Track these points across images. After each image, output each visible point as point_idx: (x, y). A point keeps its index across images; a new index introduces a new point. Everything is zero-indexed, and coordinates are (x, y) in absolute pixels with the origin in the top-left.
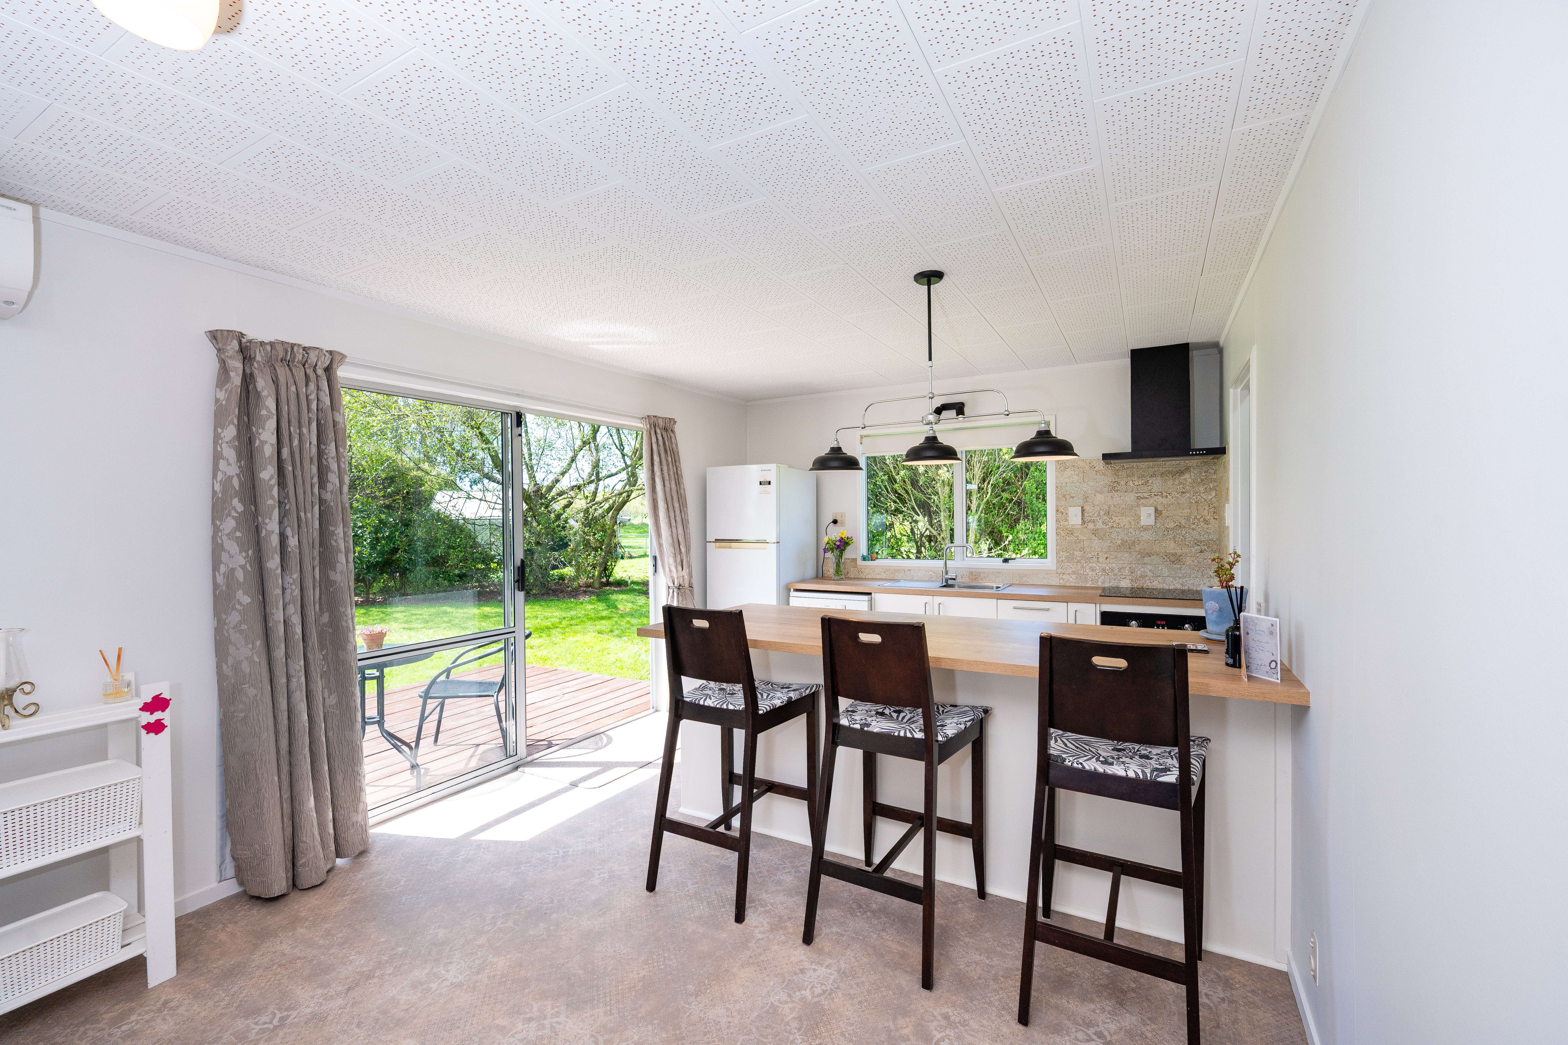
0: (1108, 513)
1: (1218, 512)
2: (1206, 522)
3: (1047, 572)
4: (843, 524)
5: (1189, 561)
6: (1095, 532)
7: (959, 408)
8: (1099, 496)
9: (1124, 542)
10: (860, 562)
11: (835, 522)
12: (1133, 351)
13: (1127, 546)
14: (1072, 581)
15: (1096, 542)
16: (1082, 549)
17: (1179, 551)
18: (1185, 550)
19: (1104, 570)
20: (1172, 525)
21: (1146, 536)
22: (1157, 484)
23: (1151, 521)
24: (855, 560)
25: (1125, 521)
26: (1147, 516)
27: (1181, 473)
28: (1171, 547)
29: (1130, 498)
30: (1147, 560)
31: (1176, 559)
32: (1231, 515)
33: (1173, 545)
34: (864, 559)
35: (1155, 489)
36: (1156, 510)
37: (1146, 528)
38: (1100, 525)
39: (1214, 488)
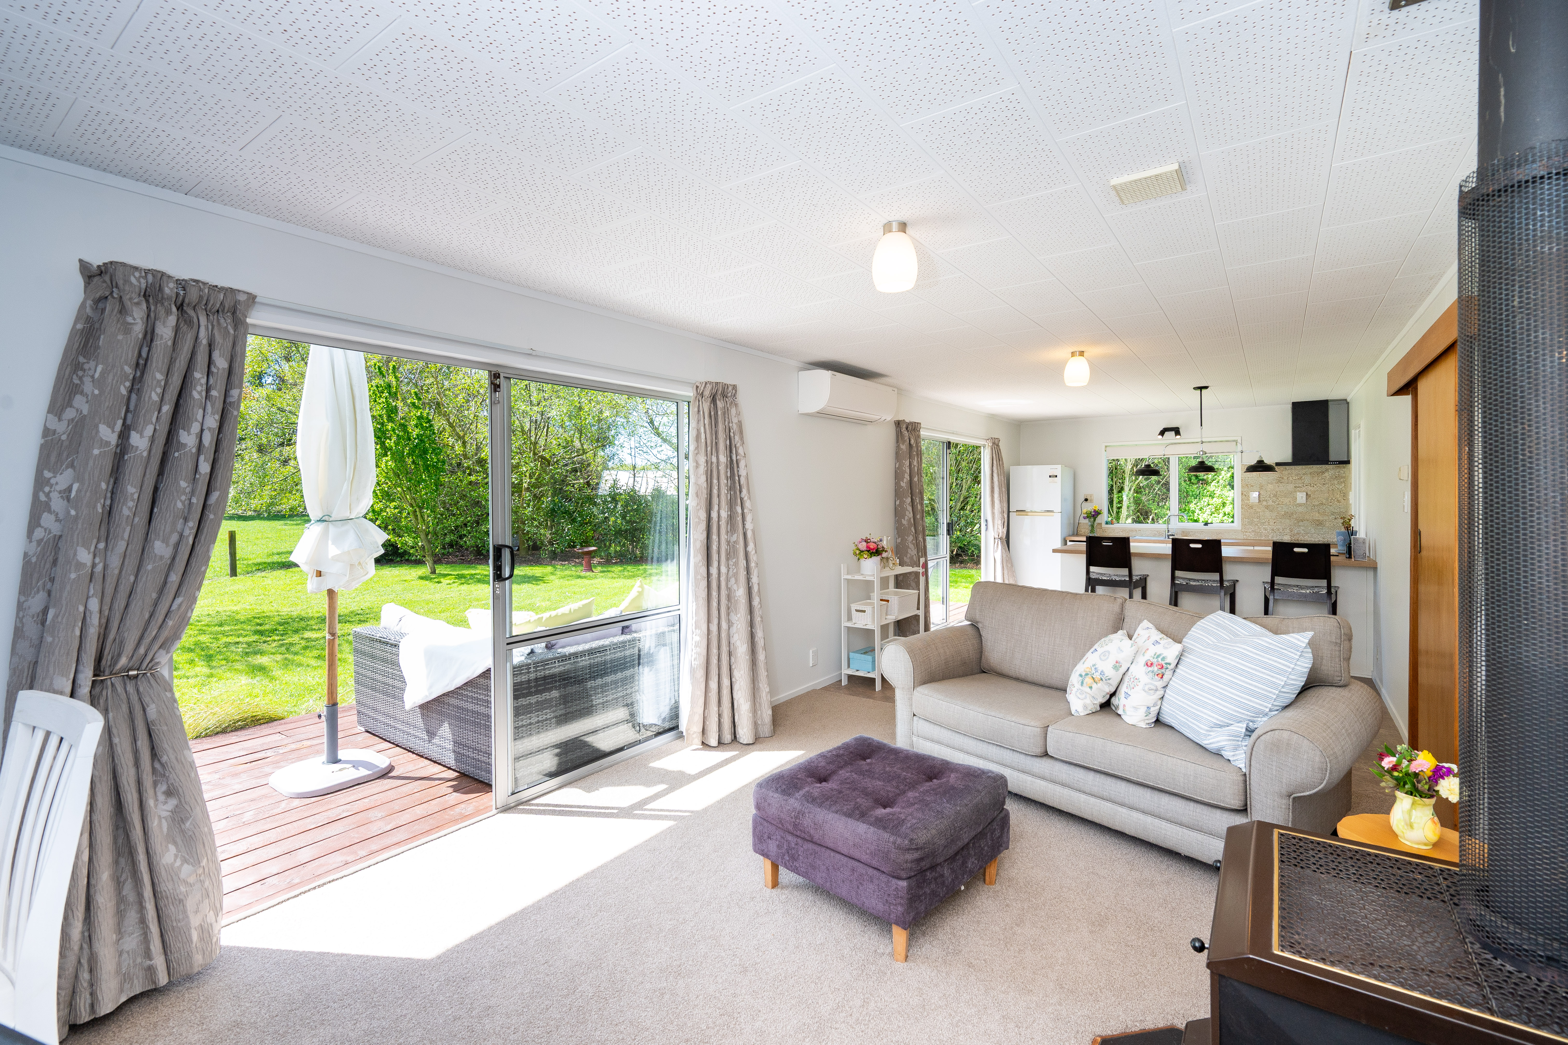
0: (1275, 496)
1: (1345, 496)
2: (1339, 501)
3: (1235, 531)
4: (1091, 501)
5: (1327, 524)
6: (1267, 507)
7: (1177, 431)
8: (1270, 486)
9: (1286, 513)
10: (1104, 525)
11: (1086, 500)
12: (1294, 404)
13: (1288, 515)
14: (1252, 536)
15: (1267, 513)
16: (1258, 517)
17: (1321, 518)
18: (1326, 518)
19: (1273, 530)
20: (1317, 503)
21: (1300, 509)
22: (1307, 479)
23: (1304, 500)
24: (1100, 524)
25: (1286, 501)
26: (1301, 497)
27: (1323, 473)
28: (1317, 516)
29: (1291, 487)
30: (1301, 523)
31: (1319, 523)
32: (1352, 496)
33: (1317, 515)
34: (1107, 523)
35: (1306, 482)
36: (1307, 494)
37: (1300, 505)
38: (1270, 503)
39: (1344, 482)
